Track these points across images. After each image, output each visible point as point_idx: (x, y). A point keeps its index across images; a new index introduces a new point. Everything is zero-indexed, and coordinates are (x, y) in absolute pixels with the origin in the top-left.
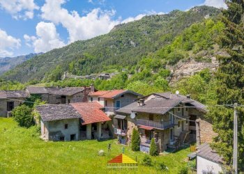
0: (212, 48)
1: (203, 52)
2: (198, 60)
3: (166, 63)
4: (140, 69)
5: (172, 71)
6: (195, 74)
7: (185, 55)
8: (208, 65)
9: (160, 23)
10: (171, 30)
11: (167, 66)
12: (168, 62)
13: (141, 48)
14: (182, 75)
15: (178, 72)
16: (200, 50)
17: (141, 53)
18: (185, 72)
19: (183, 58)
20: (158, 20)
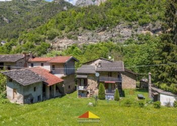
0: (78, 30)
1: (72, 32)
2: (69, 37)
3: (45, 38)
4: (22, 42)
5: (51, 44)
6: (68, 47)
7: (59, 33)
8: (76, 41)
9: (28, 6)
10: (40, 14)
11: (46, 40)
12: (47, 37)
13: (16, 24)
14: (59, 47)
15: (56, 45)
16: (70, 31)
17: (17, 29)
18: (61, 45)
19: (58, 35)
20: (27, 4)
